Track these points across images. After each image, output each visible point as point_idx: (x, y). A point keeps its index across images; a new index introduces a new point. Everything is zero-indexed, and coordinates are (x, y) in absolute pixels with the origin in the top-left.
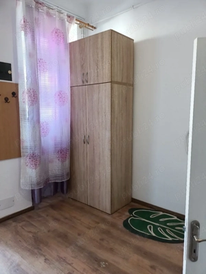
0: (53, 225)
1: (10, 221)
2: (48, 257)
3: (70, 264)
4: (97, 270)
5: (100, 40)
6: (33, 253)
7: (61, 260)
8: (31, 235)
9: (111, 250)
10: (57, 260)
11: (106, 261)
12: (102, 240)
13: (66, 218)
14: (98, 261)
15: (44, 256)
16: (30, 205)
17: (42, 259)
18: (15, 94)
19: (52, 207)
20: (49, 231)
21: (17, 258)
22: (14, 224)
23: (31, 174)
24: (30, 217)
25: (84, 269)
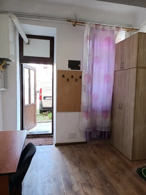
0: (92, 155)
1: (72, 146)
2: (81, 168)
3: (90, 177)
4: (103, 186)
5: (132, 40)
6: (75, 164)
7: (87, 173)
8: (78, 155)
9: (118, 180)
10: (85, 172)
11: (111, 184)
12: (116, 173)
13: (101, 154)
14: (106, 182)
15: (80, 167)
16: (84, 140)
17: (78, 168)
18: (81, 77)
19: (97, 145)
20: (88, 157)
21: (67, 163)
22: (74, 148)
23: (85, 122)
24: (83, 147)
25: (96, 182)
